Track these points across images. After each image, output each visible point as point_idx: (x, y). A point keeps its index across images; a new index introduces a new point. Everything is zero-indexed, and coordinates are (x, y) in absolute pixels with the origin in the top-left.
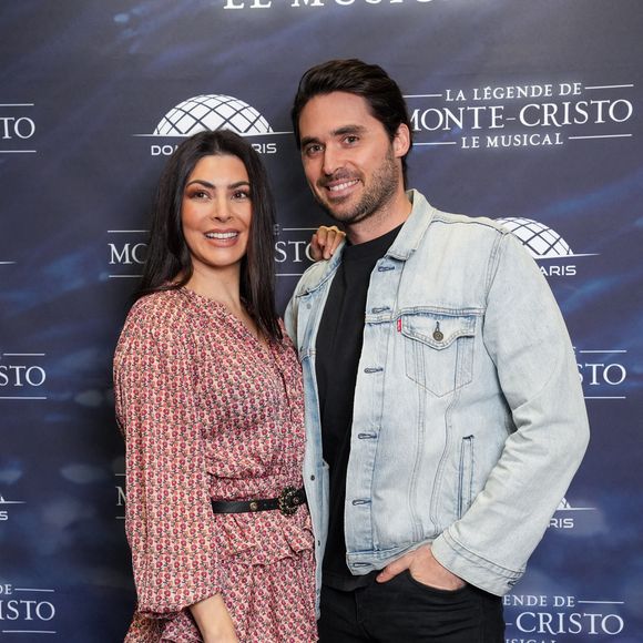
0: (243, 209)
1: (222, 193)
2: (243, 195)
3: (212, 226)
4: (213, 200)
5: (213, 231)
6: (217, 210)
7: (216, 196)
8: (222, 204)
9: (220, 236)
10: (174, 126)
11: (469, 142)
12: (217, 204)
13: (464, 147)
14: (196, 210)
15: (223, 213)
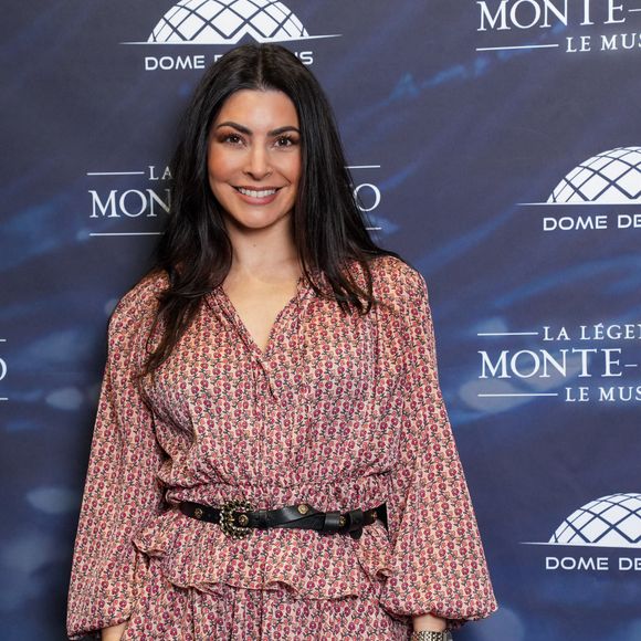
0: (288, 161)
1: (259, 141)
2: (289, 143)
3: (244, 181)
4: (249, 149)
5: (246, 188)
6: (250, 164)
7: (251, 142)
8: (258, 156)
9: (254, 194)
10: (175, 30)
11: (576, 44)
12: (252, 155)
13: (569, 50)
14: (227, 158)
15: (258, 169)
